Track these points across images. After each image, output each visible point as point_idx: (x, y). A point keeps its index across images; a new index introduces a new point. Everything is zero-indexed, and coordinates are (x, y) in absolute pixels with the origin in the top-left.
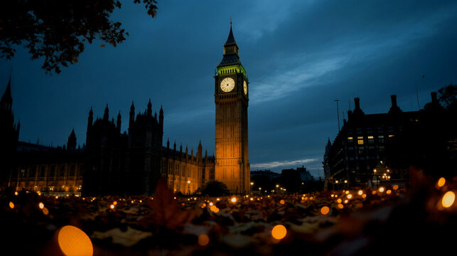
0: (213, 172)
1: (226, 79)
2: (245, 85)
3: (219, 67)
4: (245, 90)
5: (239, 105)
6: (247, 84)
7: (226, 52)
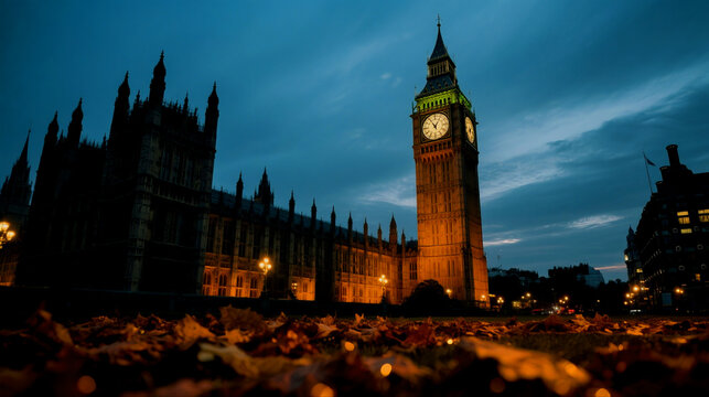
0: (414, 267)
1: (432, 117)
2: (469, 125)
3: (418, 98)
4: (471, 136)
5: (458, 158)
6: (474, 124)
7: (432, 73)
